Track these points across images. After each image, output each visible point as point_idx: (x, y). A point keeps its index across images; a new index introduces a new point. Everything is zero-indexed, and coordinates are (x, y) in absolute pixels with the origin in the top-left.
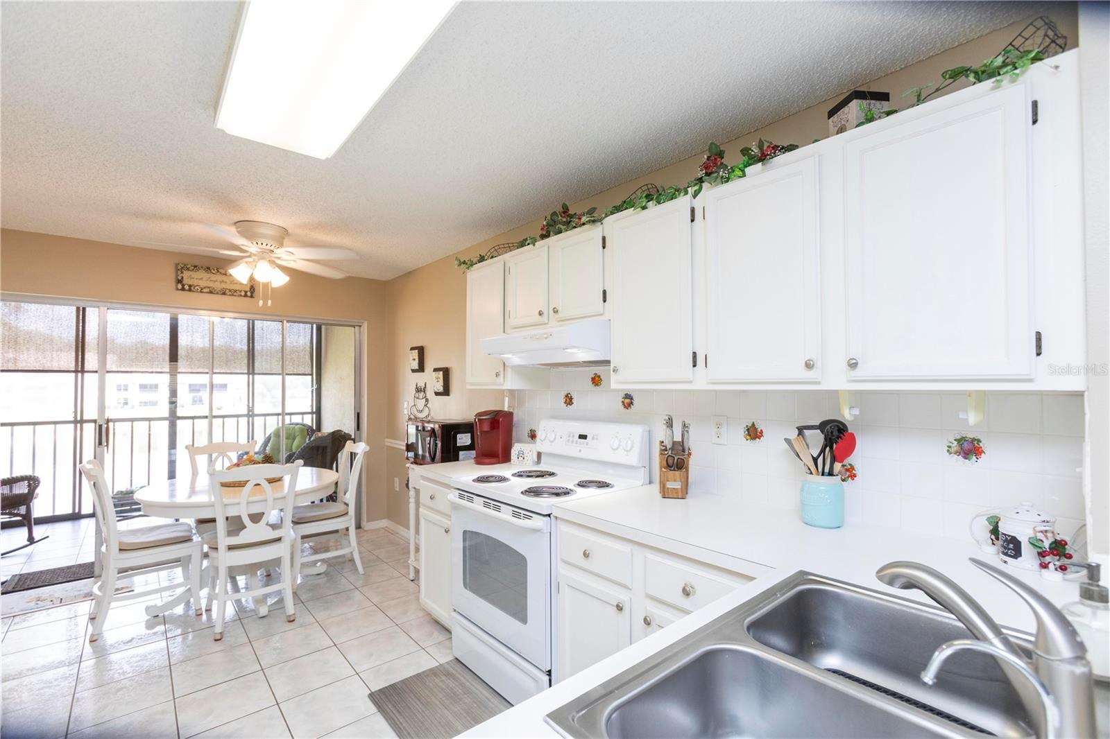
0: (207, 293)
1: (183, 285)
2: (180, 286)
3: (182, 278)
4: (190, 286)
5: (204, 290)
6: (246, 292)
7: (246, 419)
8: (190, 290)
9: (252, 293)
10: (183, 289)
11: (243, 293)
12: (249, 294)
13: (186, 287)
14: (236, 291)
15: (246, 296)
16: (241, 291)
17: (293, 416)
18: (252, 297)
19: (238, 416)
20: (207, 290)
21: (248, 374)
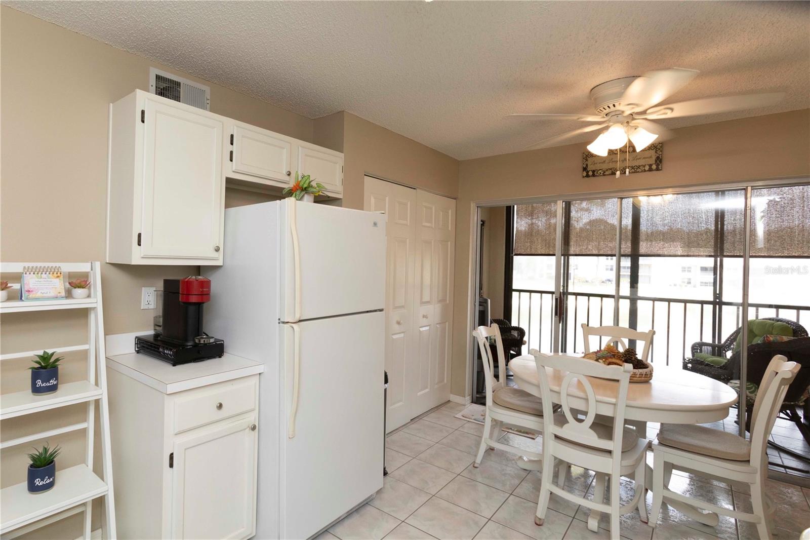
0: (610, 174)
1: (588, 172)
2: (585, 174)
3: (587, 165)
4: (593, 171)
5: (607, 173)
6: (650, 165)
7: (711, 306)
8: (594, 175)
9: (657, 165)
10: (588, 176)
11: (647, 168)
12: (654, 167)
13: (590, 173)
14: (639, 167)
15: (650, 170)
16: (644, 166)
17: (780, 310)
18: (657, 169)
19: (702, 303)
20: (610, 172)
21: (715, 256)
